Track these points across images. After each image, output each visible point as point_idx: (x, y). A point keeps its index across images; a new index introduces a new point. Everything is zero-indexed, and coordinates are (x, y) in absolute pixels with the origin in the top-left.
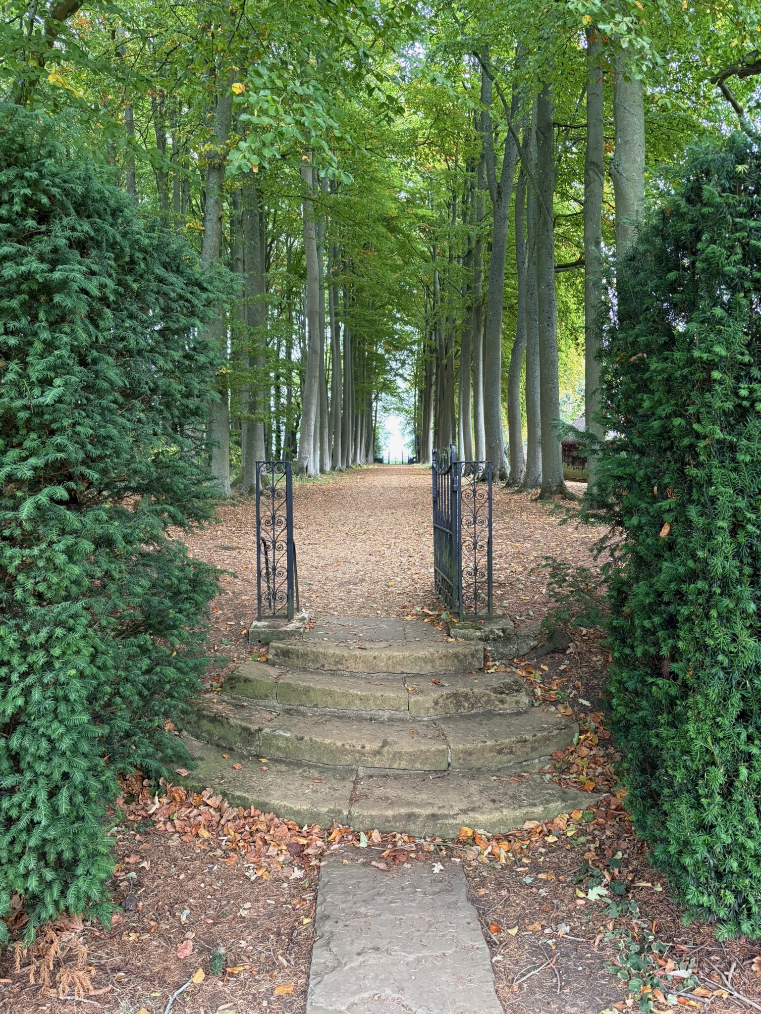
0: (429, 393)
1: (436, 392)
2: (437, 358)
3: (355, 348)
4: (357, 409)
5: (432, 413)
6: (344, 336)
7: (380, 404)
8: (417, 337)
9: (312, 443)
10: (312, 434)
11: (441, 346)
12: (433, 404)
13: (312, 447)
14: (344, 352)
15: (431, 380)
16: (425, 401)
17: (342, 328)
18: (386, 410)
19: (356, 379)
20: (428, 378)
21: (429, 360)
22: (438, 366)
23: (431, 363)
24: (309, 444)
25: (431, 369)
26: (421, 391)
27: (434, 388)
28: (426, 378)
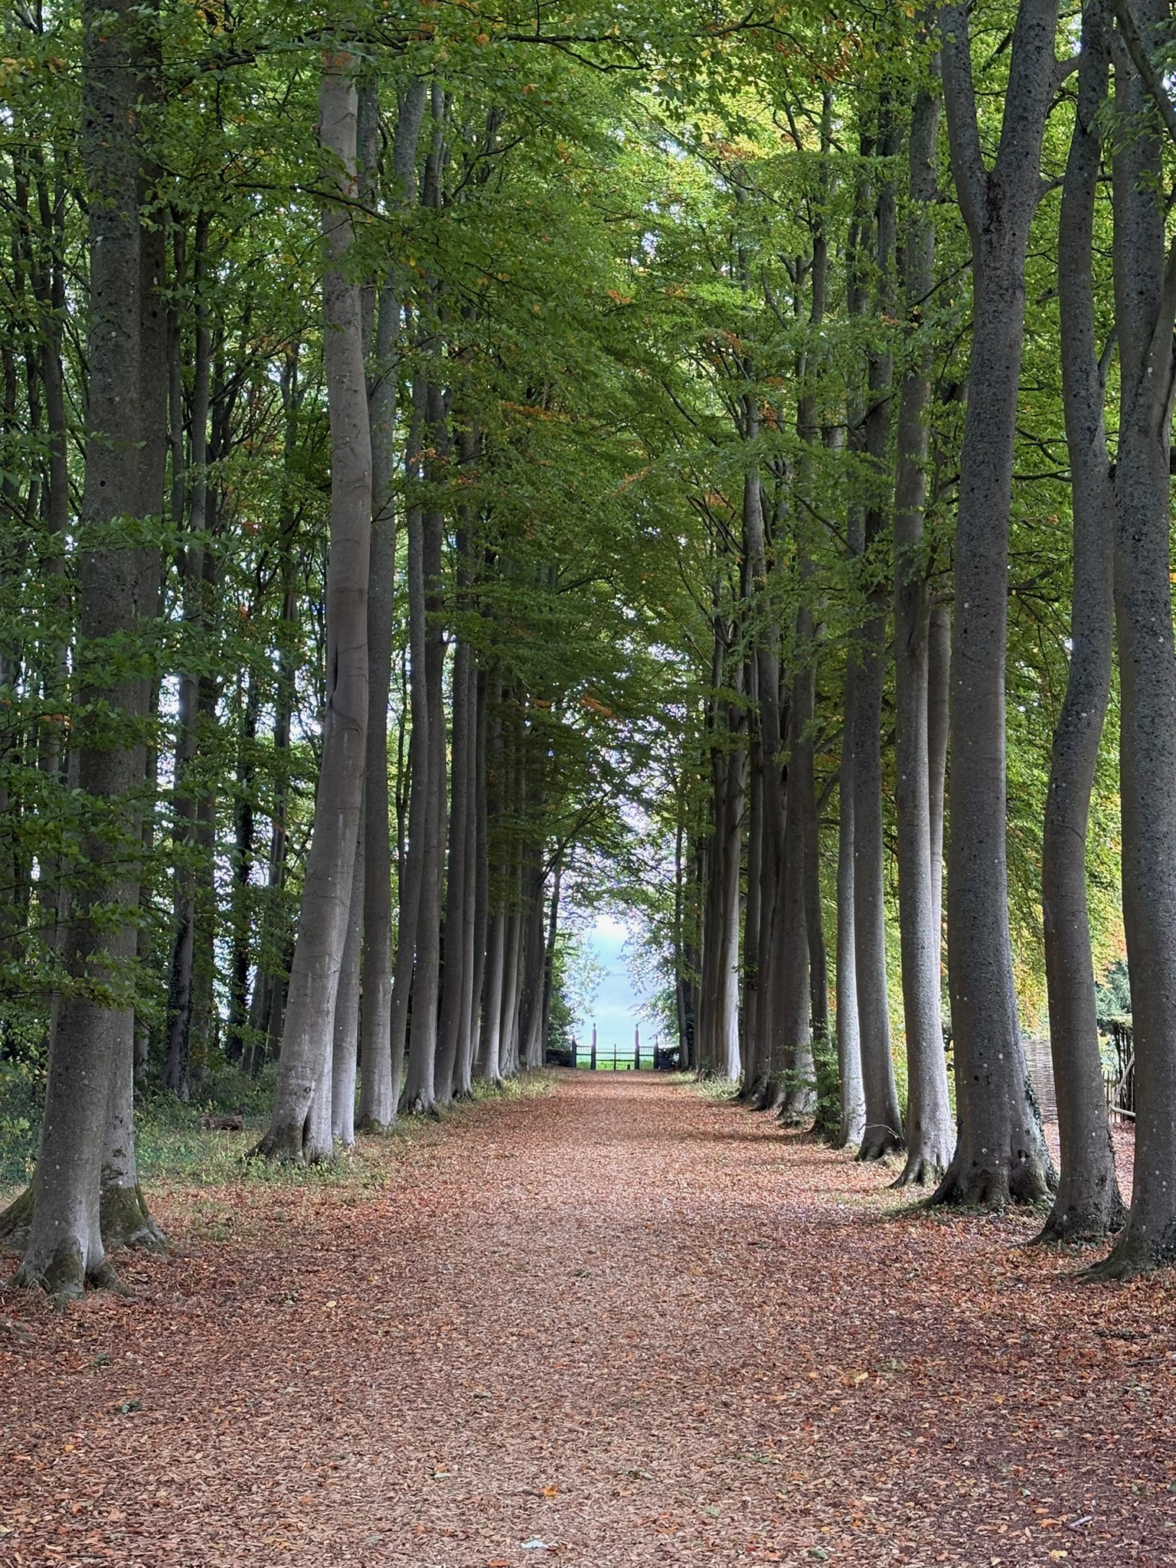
0: (727, 852)
1: (749, 847)
2: (754, 747)
3: (492, 708)
4: (494, 900)
5: (737, 915)
6: (456, 672)
7: (569, 878)
8: (684, 679)
9: (328, 1037)
10: (331, 1006)
11: (767, 708)
12: (738, 885)
13: (329, 1051)
14: (456, 720)
15: (731, 812)
16: (714, 874)
17: (451, 648)
18: (587, 897)
19: (492, 807)
20: (722, 806)
21: (726, 748)
22: (756, 772)
23: (734, 759)
24: (316, 1042)
25: (732, 778)
26: (697, 844)
27: (742, 836)
28: (715, 804)
